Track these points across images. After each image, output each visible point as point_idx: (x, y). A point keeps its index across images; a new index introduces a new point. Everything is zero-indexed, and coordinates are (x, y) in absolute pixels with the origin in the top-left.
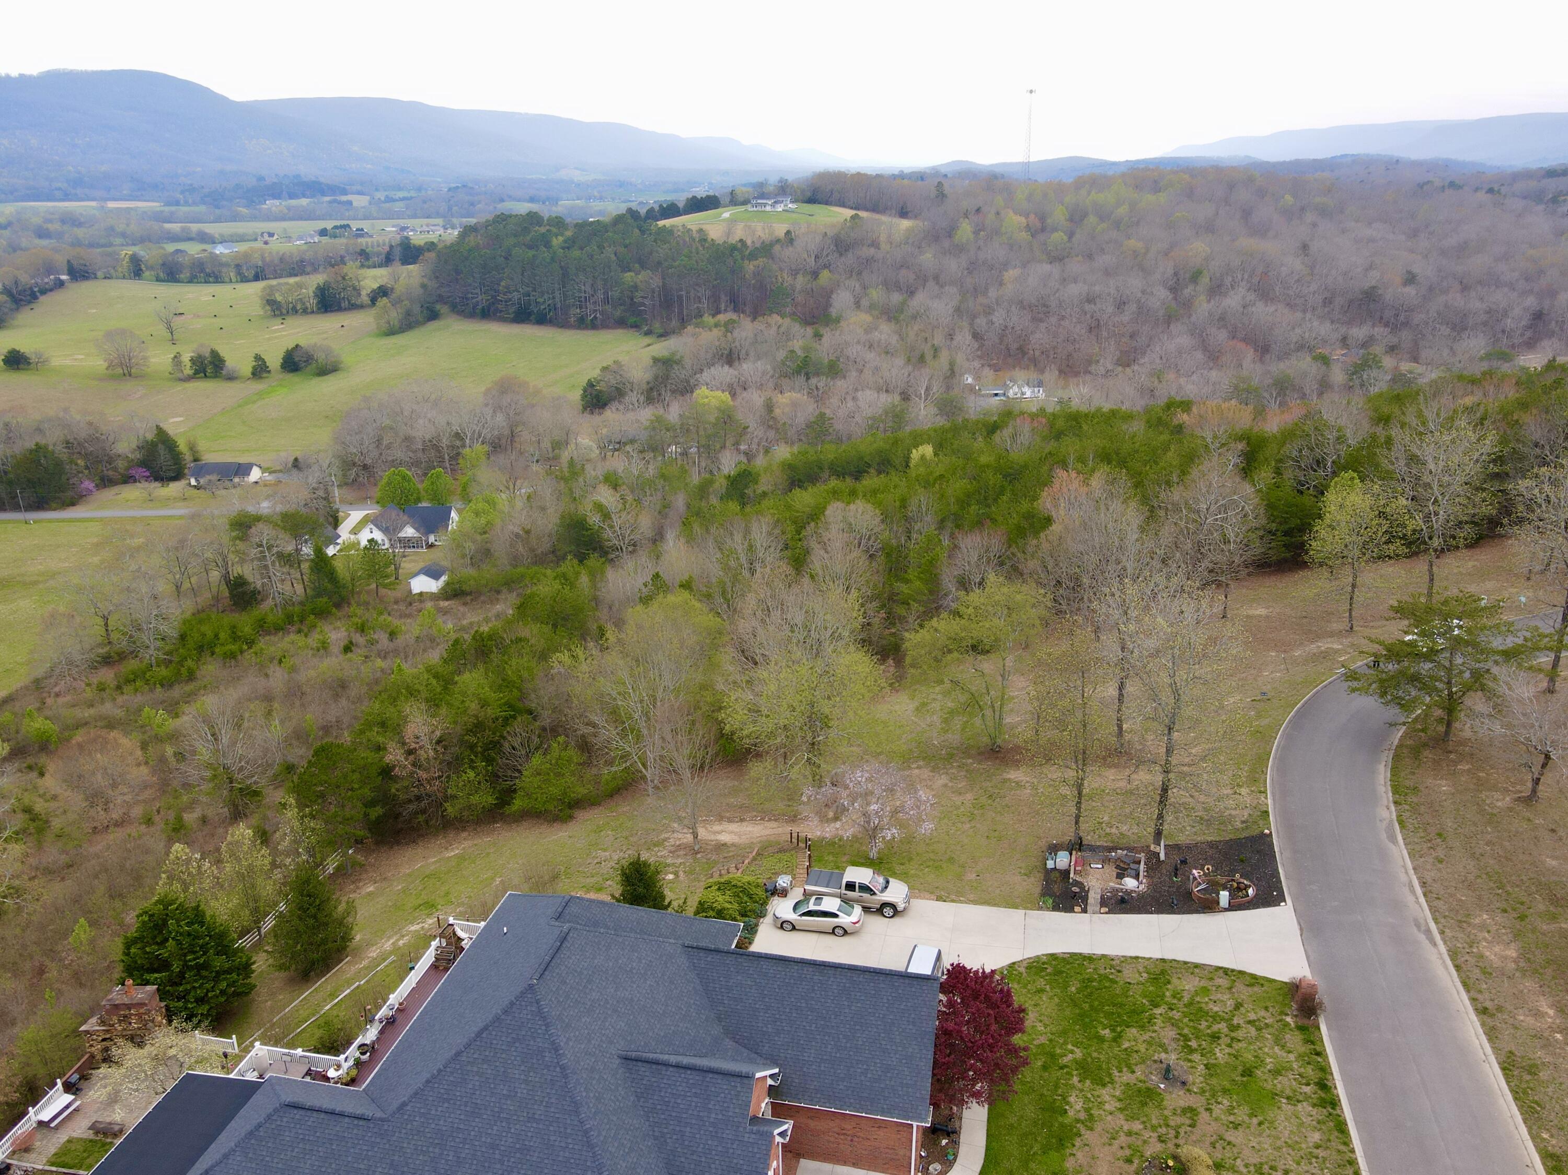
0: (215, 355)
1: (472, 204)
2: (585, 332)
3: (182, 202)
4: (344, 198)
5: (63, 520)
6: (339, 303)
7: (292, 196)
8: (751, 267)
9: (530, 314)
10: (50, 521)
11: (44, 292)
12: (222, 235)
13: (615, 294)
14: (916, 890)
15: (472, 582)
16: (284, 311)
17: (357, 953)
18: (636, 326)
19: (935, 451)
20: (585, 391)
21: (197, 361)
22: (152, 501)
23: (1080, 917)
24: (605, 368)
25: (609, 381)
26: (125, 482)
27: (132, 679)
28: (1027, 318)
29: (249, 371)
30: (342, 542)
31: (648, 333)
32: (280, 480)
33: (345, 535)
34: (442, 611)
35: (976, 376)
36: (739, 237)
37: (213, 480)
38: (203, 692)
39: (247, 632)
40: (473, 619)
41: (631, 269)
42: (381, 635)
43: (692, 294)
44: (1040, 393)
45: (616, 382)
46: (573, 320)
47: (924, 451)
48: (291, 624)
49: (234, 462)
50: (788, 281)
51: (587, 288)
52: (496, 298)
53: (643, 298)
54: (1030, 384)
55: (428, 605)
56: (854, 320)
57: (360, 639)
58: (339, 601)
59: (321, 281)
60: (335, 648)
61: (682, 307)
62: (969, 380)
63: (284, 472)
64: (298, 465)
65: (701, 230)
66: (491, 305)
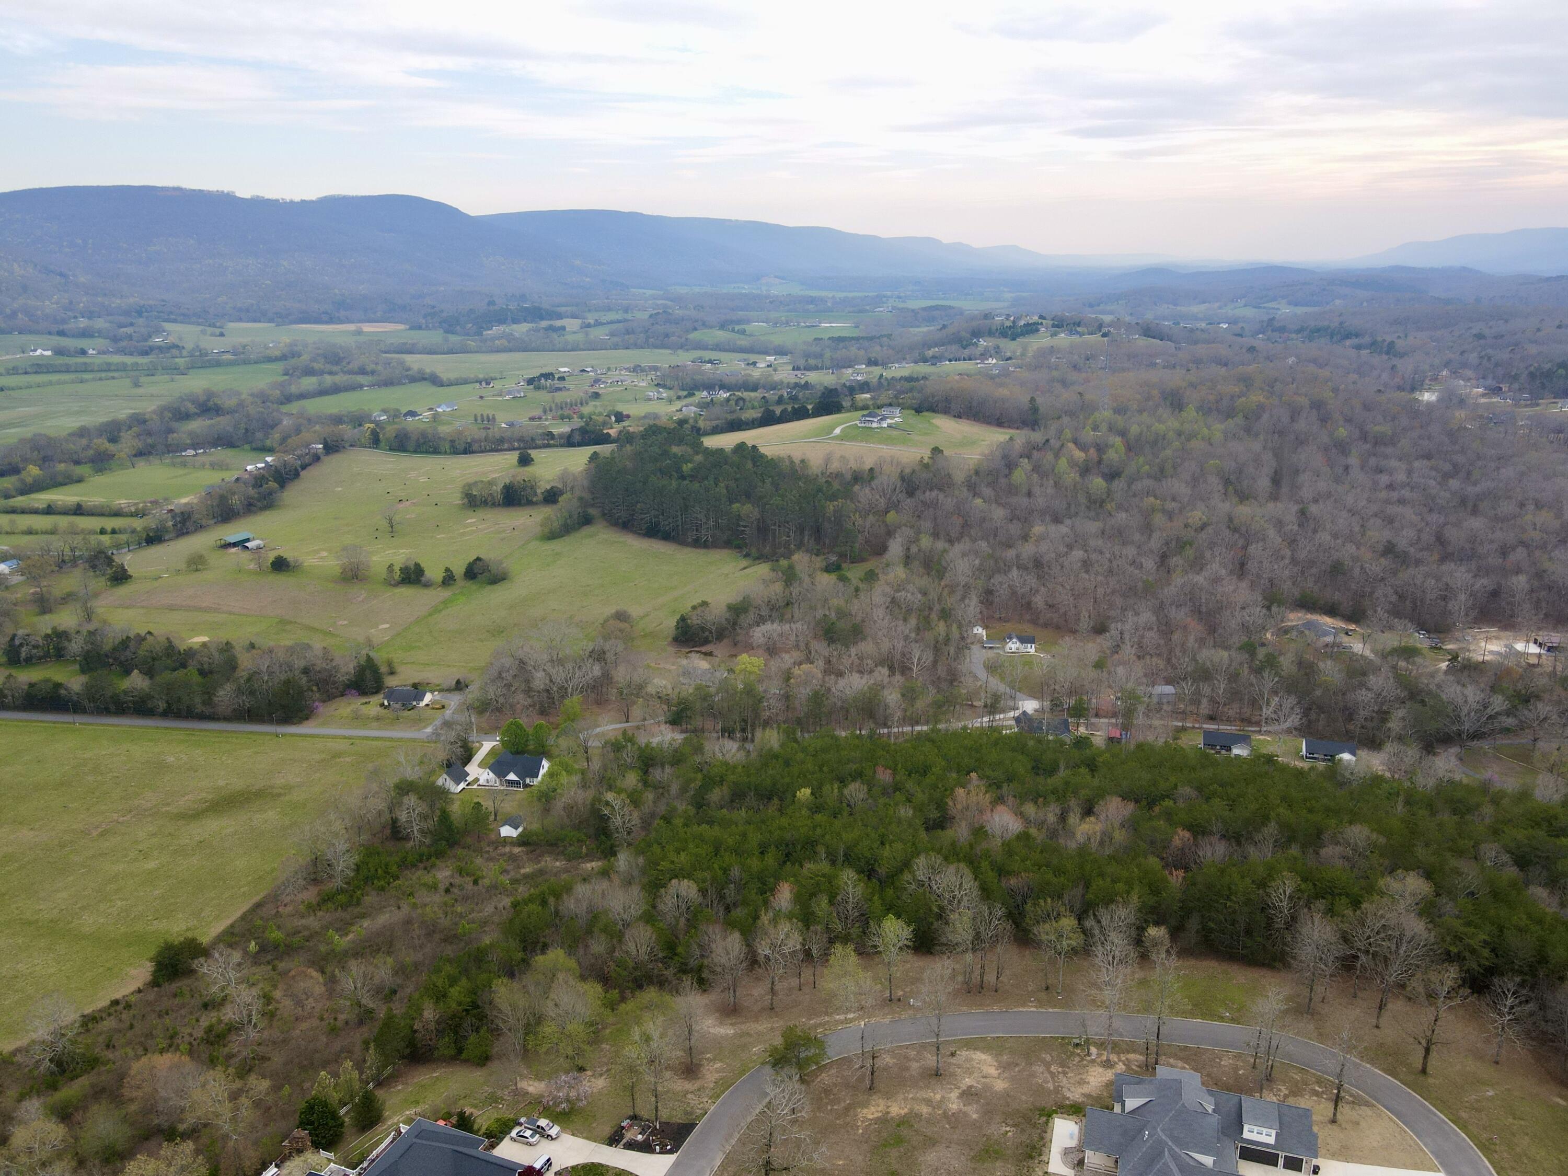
0: (417, 565)
1: (667, 336)
2: (698, 550)
3: (424, 326)
4: (558, 323)
5: (300, 735)
6: (520, 500)
7: (515, 321)
8: (831, 507)
9: (658, 531)
10: (292, 735)
11: (304, 467)
12: (449, 379)
13: (723, 522)
14: (563, 1129)
15: (535, 838)
16: (478, 503)
17: (385, 1120)
18: (739, 547)
19: (812, 793)
20: (678, 623)
21: (405, 570)
22: (357, 719)
23: (613, 1149)
24: (694, 608)
25: (695, 621)
26: (342, 695)
27: (326, 899)
28: (1032, 580)
29: (440, 579)
30: (469, 779)
31: (747, 556)
32: (445, 702)
33: (473, 770)
34: (512, 858)
35: (986, 627)
36: (835, 466)
37: (398, 706)
38: (363, 916)
39: (394, 869)
40: (527, 870)
41: (738, 501)
42: (469, 880)
43: (782, 528)
44: (1031, 649)
45: (699, 622)
46: (690, 540)
47: (804, 793)
48: (421, 861)
49: (416, 681)
50: (859, 521)
51: (701, 516)
52: (633, 515)
53: (745, 527)
54: (1023, 640)
55: (507, 849)
56: (891, 576)
57: (458, 880)
58: (452, 844)
59: (508, 481)
60: (442, 887)
61: (774, 538)
62: (979, 631)
63: (449, 690)
64: (459, 686)
65: (803, 461)
66: (629, 521)
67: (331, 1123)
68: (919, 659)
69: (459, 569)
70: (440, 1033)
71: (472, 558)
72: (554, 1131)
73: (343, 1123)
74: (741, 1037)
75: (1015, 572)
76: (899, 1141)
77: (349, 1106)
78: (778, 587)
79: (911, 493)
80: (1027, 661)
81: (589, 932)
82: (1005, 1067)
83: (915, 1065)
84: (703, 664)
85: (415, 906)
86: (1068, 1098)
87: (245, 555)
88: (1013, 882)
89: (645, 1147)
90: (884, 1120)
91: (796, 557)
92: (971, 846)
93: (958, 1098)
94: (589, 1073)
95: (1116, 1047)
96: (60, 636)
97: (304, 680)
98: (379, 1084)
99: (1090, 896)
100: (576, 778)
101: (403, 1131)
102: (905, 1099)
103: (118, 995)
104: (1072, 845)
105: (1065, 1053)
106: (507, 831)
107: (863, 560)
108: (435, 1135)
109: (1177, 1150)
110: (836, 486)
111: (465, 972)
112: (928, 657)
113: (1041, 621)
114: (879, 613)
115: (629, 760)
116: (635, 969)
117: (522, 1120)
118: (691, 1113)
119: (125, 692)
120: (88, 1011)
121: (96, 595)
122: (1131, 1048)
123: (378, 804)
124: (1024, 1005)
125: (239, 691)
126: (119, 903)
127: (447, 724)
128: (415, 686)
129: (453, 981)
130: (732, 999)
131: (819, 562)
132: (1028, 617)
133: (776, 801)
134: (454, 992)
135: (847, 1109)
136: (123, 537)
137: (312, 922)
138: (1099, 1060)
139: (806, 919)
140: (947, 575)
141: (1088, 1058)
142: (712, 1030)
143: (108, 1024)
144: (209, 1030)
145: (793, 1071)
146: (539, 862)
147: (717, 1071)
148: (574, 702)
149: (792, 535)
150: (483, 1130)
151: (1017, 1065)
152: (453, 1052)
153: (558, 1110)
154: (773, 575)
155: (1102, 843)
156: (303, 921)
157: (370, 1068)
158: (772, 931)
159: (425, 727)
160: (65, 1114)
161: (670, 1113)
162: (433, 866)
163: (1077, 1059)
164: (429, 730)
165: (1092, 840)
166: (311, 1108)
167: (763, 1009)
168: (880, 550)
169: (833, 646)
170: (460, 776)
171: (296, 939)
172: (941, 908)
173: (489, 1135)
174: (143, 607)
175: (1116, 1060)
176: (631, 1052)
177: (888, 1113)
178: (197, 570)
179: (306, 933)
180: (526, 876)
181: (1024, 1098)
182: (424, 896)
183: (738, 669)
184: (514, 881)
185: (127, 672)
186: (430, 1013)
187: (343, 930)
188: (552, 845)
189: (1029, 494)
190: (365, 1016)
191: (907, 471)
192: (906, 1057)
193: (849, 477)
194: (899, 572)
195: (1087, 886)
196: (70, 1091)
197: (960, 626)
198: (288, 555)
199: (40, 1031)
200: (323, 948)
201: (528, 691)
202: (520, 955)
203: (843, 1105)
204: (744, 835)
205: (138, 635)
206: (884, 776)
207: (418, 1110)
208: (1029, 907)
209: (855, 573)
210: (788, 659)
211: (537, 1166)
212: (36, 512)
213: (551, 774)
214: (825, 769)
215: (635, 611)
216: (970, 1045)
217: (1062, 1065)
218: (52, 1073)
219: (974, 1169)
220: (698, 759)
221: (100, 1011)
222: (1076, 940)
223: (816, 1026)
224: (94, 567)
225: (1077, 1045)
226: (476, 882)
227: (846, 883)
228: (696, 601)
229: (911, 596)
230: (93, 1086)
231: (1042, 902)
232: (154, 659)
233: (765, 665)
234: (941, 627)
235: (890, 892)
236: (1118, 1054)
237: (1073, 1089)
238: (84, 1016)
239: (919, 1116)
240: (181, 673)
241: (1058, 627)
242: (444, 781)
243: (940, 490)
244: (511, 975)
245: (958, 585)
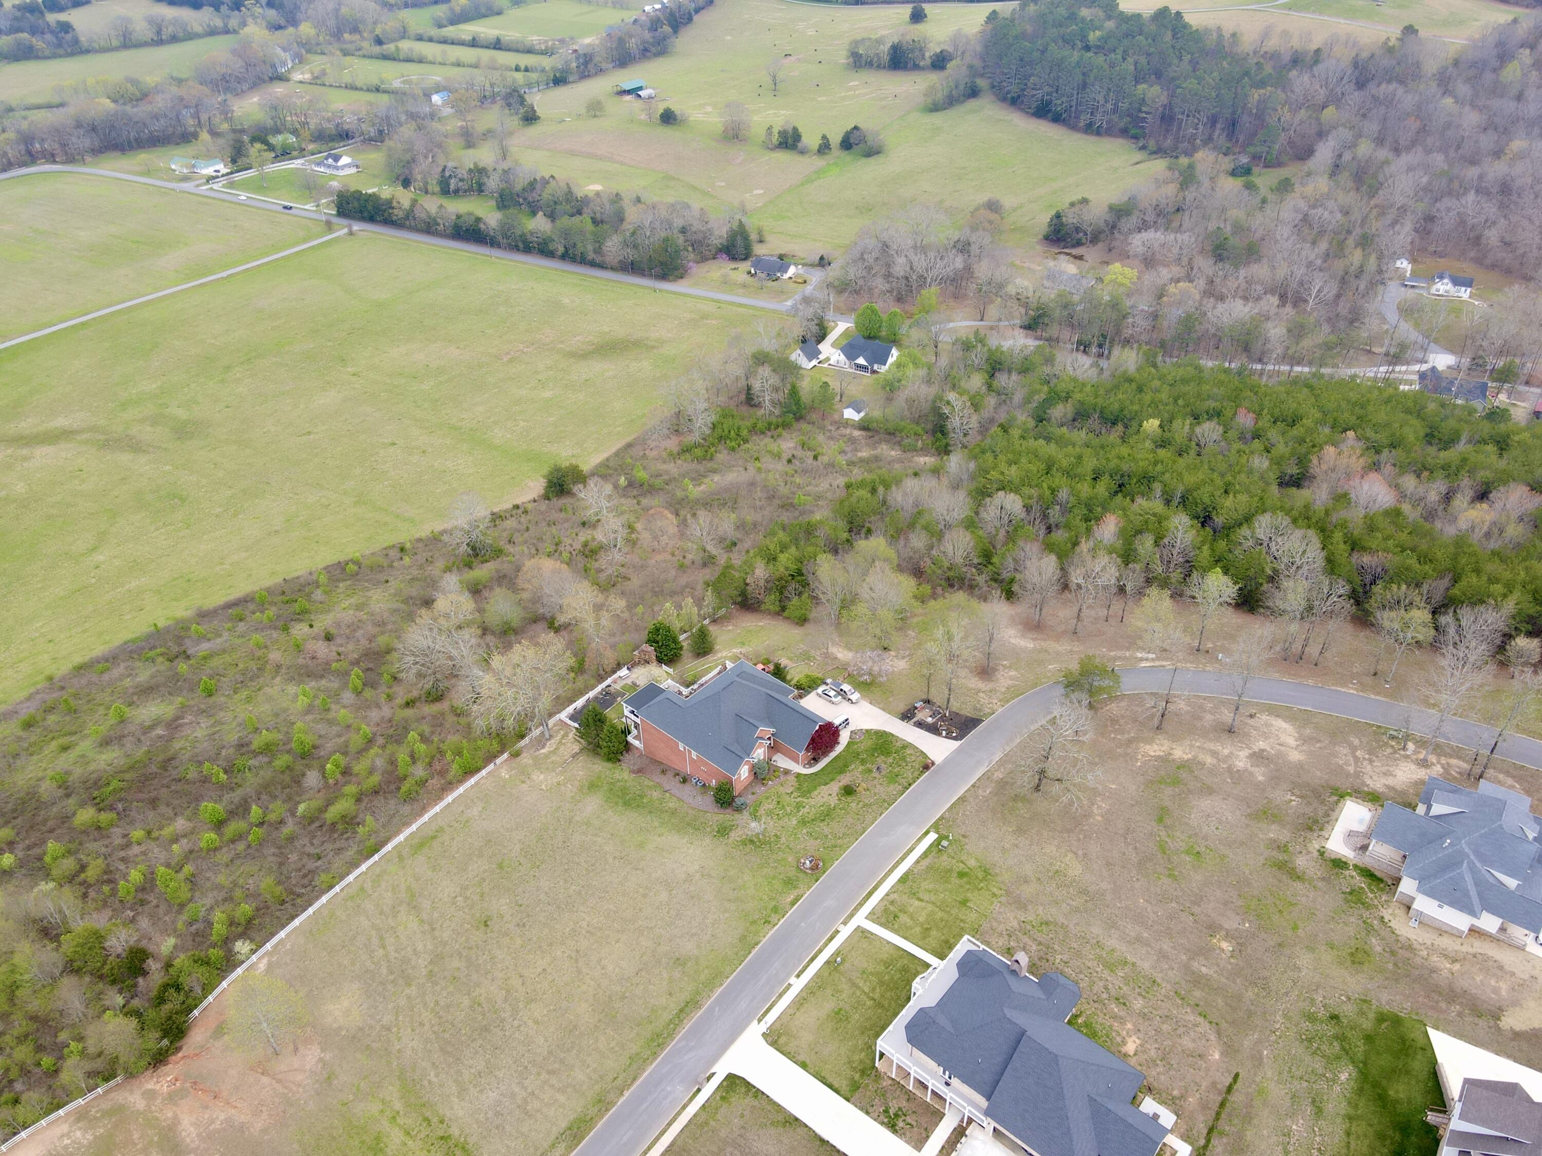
0: (795, 129)
2: (1089, 137)
5: (674, 293)
6: (906, 63)
8: (1256, 96)
9: (1049, 111)
10: (668, 292)
11: (697, 11)
13: (1124, 105)
14: (863, 697)
16: (863, 63)
18: (1135, 137)
19: (1160, 426)
20: (1052, 220)
21: (783, 134)
22: (725, 282)
23: (904, 724)
24: (1072, 205)
25: (1070, 219)
26: (714, 258)
27: (686, 450)
28: (1490, 209)
29: (816, 147)
30: (821, 357)
31: (1143, 148)
32: (807, 277)
33: (827, 349)
34: (852, 440)
35: (1413, 261)
36: (1272, 44)
37: (763, 276)
38: (714, 471)
39: (744, 433)
40: (864, 454)
41: (1145, 82)
42: (810, 454)
43: (1191, 118)
44: (1464, 293)
45: (1075, 221)
46: (1082, 124)
47: (1152, 425)
48: (769, 430)
49: (783, 252)
50: (1287, 116)
51: (1100, 98)
52: (1023, 90)
53: (1147, 113)
54: (1456, 282)
55: (848, 431)
56: (1309, 189)
57: (799, 453)
58: (799, 418)
59: (896, 41)
60: (785, 457)
61: (1179, 129)
62: (1404, 265)
63: (812, 265)
64: (823, 262)
65: (1234, 35)
66: (1019, 96)
67: (673, 645)
68: (1319, 291)
69: (836, 139)
70: (768, 590)
71: (850, 126)
72: (855, 696)
73: (681, 648)
74: (1040, 652)
75: (1471, 197)
76: (1176, 782)
77: (689, 634)
78: (1170, 190)
79: (1361, 85)
80: (1456, 307)
81: (912, 526)
82: (1304, 740)
83: (1209, 717)
84: (1069, 267)
85: (759, 470)
86: (1368, 786)
87: (637, 105)
88: (1366, 559)
89: (933, 729)
90: (1165, 760)
91: (1199, 155)
92: (1327, 512)
93: (1247, 757)
94: (892, 653)
95: (1438, 749)
96: (481, 171)
97: (681, 240)
98: (714, 621)
99: (1456, 591)
100: (922, 372)
101: (729, 667)
102: (1192, 746)
103: (518, 502)
104: (1451, 531)
105: (1378, 741)
106: (850, 414)
107: (1279, 164)
108: (752, 678)
109: (1478, 865)
110: (1268, 69)
111: (796, 541)
112: (1331, 290)
113: (1488, 261)
114: (1284, 231)
115: (977, 362)
116: (950, 569)
117: (829, 681)
118: (980, 710)
119: (532, 233)
120: (496, 510)
121: (511, 133)
122: (1457, 753)
123: (736, 370)
124: (1344, 685)
125: (625, 244)
126: (522, 424)
127: (806, 300)
128: (781, 257)
129: (784, 548)
130: (1037, 617)
131: (1227, 163)
132: (1472, 254)
133: (1120, 428)
134: (783, 558)
135: (1130, 741)
136: (534, 76)
137: (672, 468)
138: (1414, 757)
139: (1127, 556)
140: (1381, 192)
141: (1402, 752)
142: (1013, 641)
143: (510, 523)
144: (585, 545)
145: (1085, 698)
146: (876, 448)
147: (1011, 678)
148: (931, 293)
149: (1200, 127)
150: (794, 682)
151: (1320, 741)
152: (777, 609)
153: (861, 679)
154: (1169, 174)
155: (1488, 535)
156: (664, 467)
157: (707, 606)
158: (1089, 563)
159: (786, 300)
160: (476, 590)
161: (962, 706)
162: (779, 436)
163: (1389, 750)
164: (789, 303)
165: (1477, 530)
166: (657, 630)
167: (1065, 632)
168: (1304, 153)
169: (1220, 265)
170: (813, 354)
171: (658, 482)
172: (1275, 571)
173: (799, 687)
174: (548, 150)
175: (1434, 761)
176: (932, 648)
177: (1170, 754)
178: (595, 116)
179: (666, 477)
180: (862, 460)
181: (1318, 773)
182: (767, 462)
183: (1107, 279)
184: (851, 463)
185: (534, 214)
186: (761, 572)
187: (697, 478)
188: (890, 434)
189: (1519, 97)
190: (708, 561)
191: (1365, 55)
192: (1201, 707)
193: (1286, 58)
194: (1322, 184)
195: (1455, 581)
196: (482, 572)
197: (1380, 258)
198: (676, 108)
199: (460, 520)
200: (679, 494)
201: (888, 276)
202: (845, 535)
203: (1126, 736)
204: (1080, 458)
205: (543, 178)
206: (1245, 420)
207: (743, 650)
208: (1377, 589)
209: (1265, 179)
210: (1165, 274)
211: (837, 722)
212: (462, 43)
213: (899, 365)
214: (1180, 402)
215: (1008, 201)
216: (1274, 711)
217: (1370, 752)
218: (469, 555)
219: (1247, 825)
220: (1047, 370)
221: (505, 511)
222: (1426, 634)
223: (1115, 659)
224: (509, 105)
225: (1393, 737)
226: (815, 458)
227: (1177, 528)
228: (1076, 197)
229: (1329, 215)
230: (497, 571)
231: (1394, 587)
232: (555, 203)
233: (1139, 278)
234: (1356, 257)
235: (1222, 545)
236: (1439, 755)
237: (1375, 778)
238: (493, 514)
239: (1202, 764)
240: (577, 218)
241: (1508, 272)
242: (798, 356)
243: (1402, 82)
244: (835, 551)
245: (1391, 206)
